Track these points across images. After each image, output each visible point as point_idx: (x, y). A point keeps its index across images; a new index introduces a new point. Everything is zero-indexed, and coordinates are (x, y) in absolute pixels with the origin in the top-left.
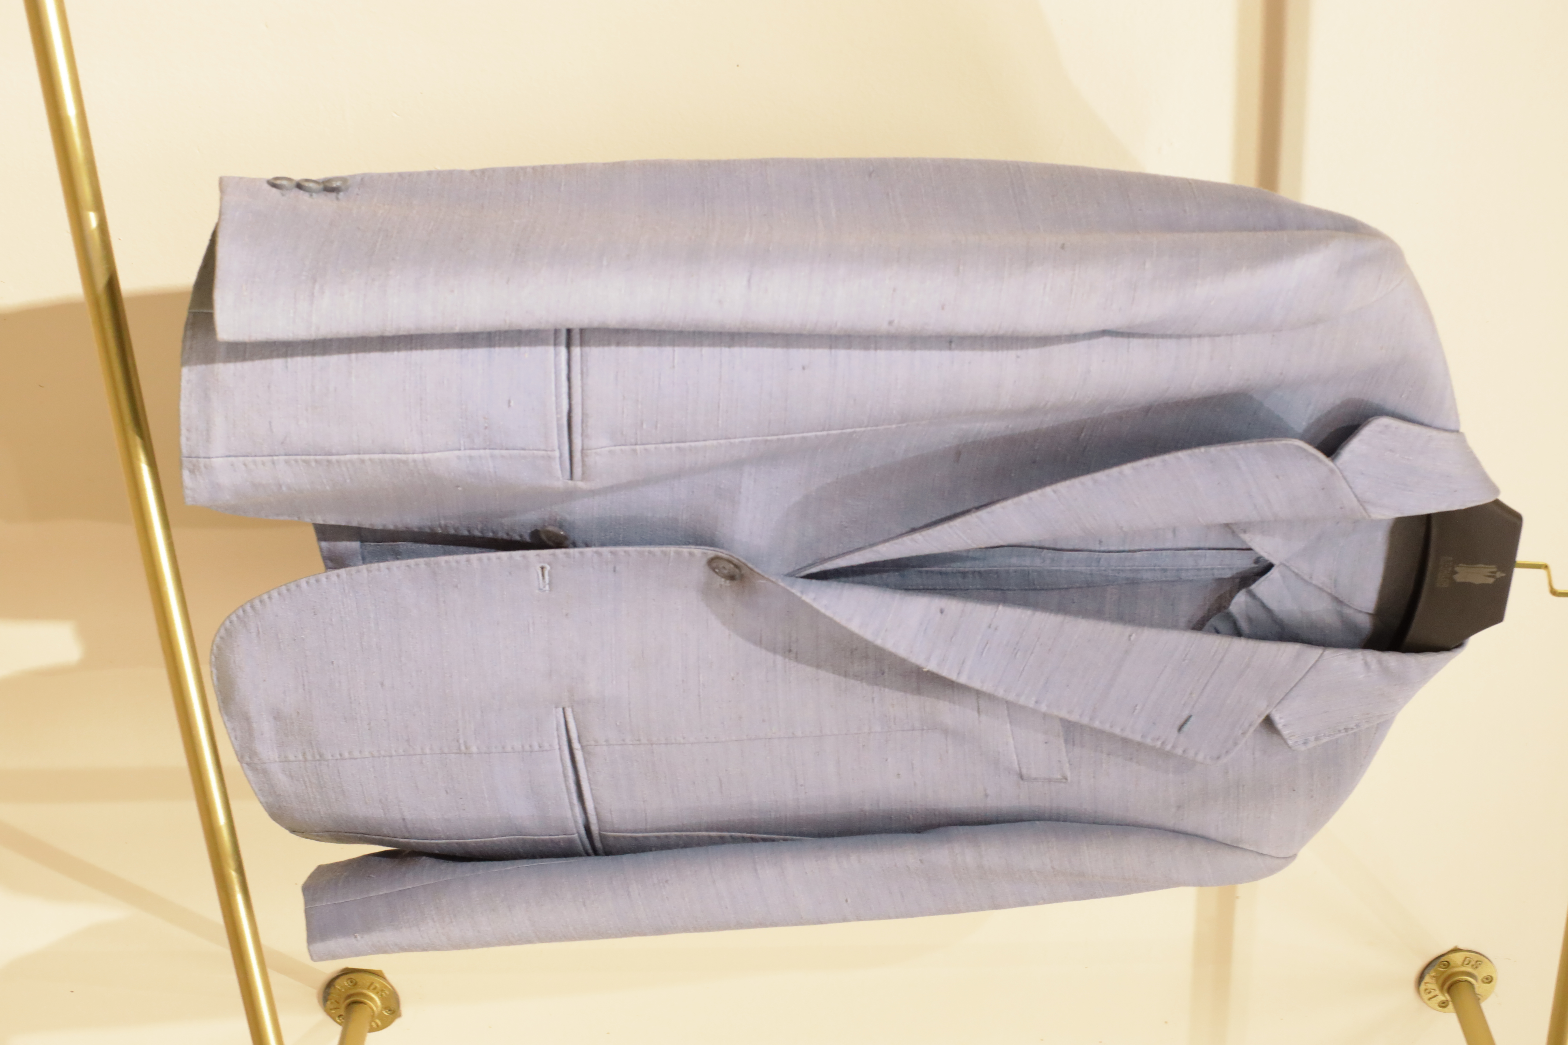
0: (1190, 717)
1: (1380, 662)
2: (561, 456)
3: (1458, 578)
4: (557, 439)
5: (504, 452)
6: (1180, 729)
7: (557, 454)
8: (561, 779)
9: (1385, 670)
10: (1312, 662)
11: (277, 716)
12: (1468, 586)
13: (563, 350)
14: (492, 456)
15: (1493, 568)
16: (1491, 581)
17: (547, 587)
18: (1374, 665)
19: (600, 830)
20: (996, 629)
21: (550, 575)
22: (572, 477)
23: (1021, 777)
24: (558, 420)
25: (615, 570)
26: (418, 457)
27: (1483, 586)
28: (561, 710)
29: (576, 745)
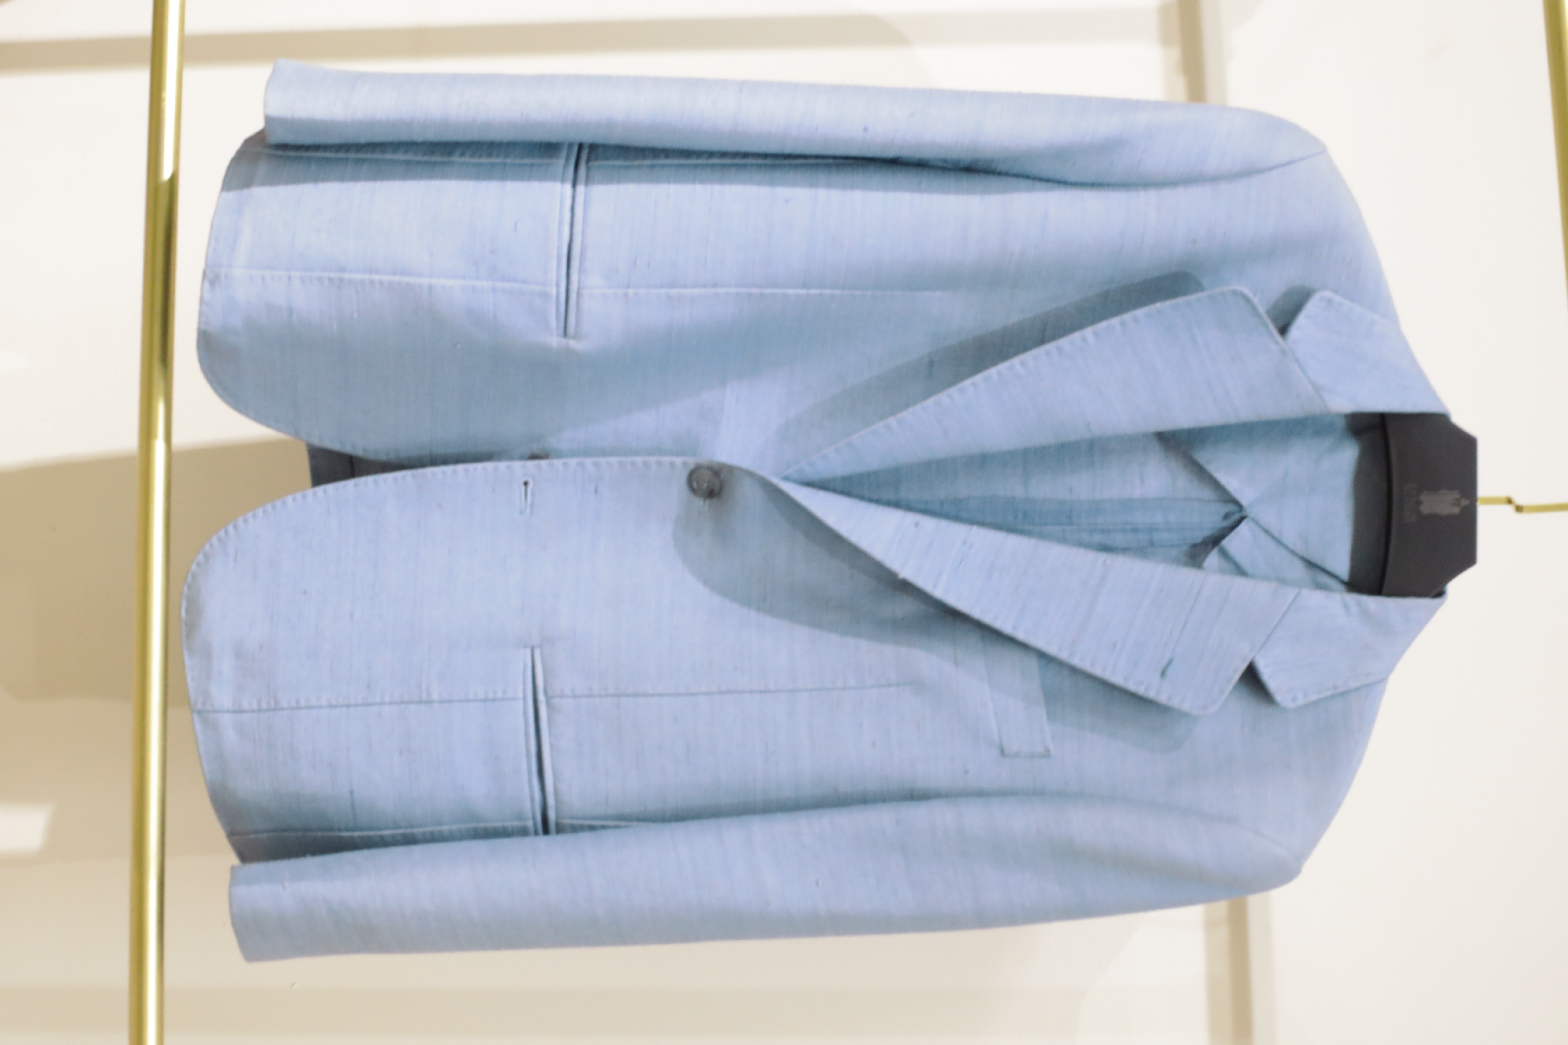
0: (1170, 662)
1: (1359, 604)
2: (558, 293)
3: (1425, 509)
4: (555, 271)
5: (506, 285)
6: (1163, 674)
7: (554, 291)
8: (522, 738)
9: (1366, 614)
10: (1290, 600)
11: (239, 654)
12: (1434, 518)
13: (568, 187)
14: (494, 290)
15: (1456, 495)
16: (1456, 510)
17: (528, 510)
18: (1354, 609)
19: (557, 817)
20: (971, 546)
21: (533, 494)
22: (565, 334)
23: (1002, 752)
24: (559, 248)
25: (596, 491)
26: (425, 281)
27: (1450, 517)
28: (529, 651)
29: (541, 697)
